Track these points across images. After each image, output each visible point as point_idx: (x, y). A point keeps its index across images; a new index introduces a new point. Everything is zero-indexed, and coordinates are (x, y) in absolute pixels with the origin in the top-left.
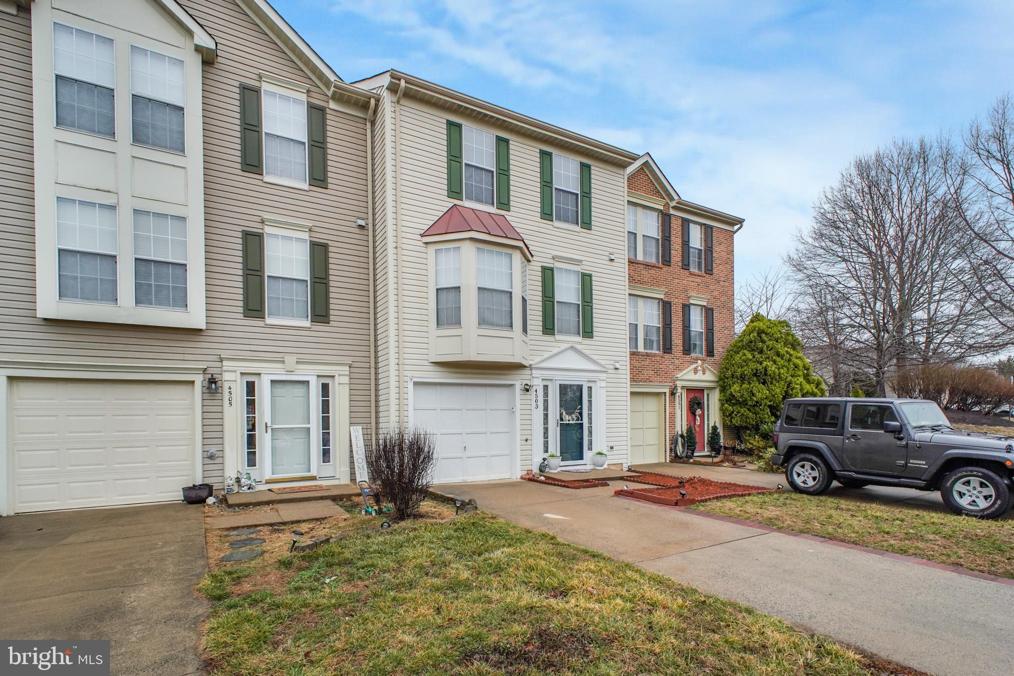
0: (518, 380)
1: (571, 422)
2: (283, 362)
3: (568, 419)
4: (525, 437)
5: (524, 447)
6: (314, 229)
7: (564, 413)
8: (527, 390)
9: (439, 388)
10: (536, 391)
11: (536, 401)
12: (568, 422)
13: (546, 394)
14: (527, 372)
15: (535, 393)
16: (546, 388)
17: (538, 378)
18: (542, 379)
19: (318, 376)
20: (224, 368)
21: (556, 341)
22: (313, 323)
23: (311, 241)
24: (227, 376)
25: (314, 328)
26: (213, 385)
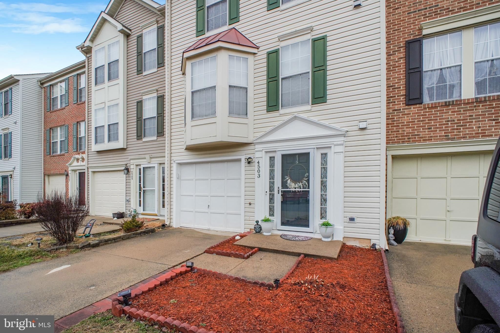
0: (243, 155)
1: (297, 190)
2: (145, 158)
3: (293, 186)
4: (248, 201)
5: (247, 210)
6: (159, 89)
7: (289, 181)
8: (249, 163)
9: (194, 166)
10: (258, 163)
11: (259, 171)
12: (294, 190)
13: (272, 165)
14: (251, 147)
15: (257, 164)
16: (272, 159)
17: (261, 151)
18: (266, 152)
19: (160, 164)
20: (131, 163)
21: (281, 115)
22: (158, 137)
23: (157, 96)
24: (132, 167)
25: (158, 140)
26: (127, 170)
